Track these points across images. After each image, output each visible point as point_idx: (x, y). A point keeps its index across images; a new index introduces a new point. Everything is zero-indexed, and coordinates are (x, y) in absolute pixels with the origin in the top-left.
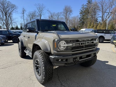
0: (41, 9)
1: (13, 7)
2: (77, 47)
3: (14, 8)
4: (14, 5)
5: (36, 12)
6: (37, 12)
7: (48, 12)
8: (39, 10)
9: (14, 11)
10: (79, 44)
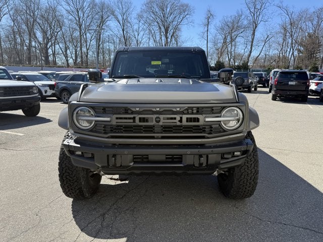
0: (258, 7)
1: (184, 10)
2: (128, 129)
3: (186, 13)
4: (187, 6)
5: (243, 17)
6: (247, 17)
7: (280, 11)
8: (252, 10)
9: (185, 21)
10: (132, 121)
